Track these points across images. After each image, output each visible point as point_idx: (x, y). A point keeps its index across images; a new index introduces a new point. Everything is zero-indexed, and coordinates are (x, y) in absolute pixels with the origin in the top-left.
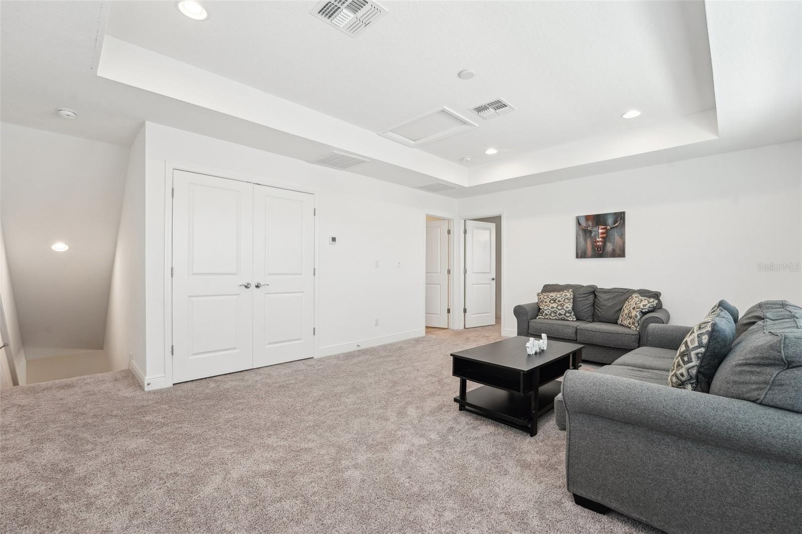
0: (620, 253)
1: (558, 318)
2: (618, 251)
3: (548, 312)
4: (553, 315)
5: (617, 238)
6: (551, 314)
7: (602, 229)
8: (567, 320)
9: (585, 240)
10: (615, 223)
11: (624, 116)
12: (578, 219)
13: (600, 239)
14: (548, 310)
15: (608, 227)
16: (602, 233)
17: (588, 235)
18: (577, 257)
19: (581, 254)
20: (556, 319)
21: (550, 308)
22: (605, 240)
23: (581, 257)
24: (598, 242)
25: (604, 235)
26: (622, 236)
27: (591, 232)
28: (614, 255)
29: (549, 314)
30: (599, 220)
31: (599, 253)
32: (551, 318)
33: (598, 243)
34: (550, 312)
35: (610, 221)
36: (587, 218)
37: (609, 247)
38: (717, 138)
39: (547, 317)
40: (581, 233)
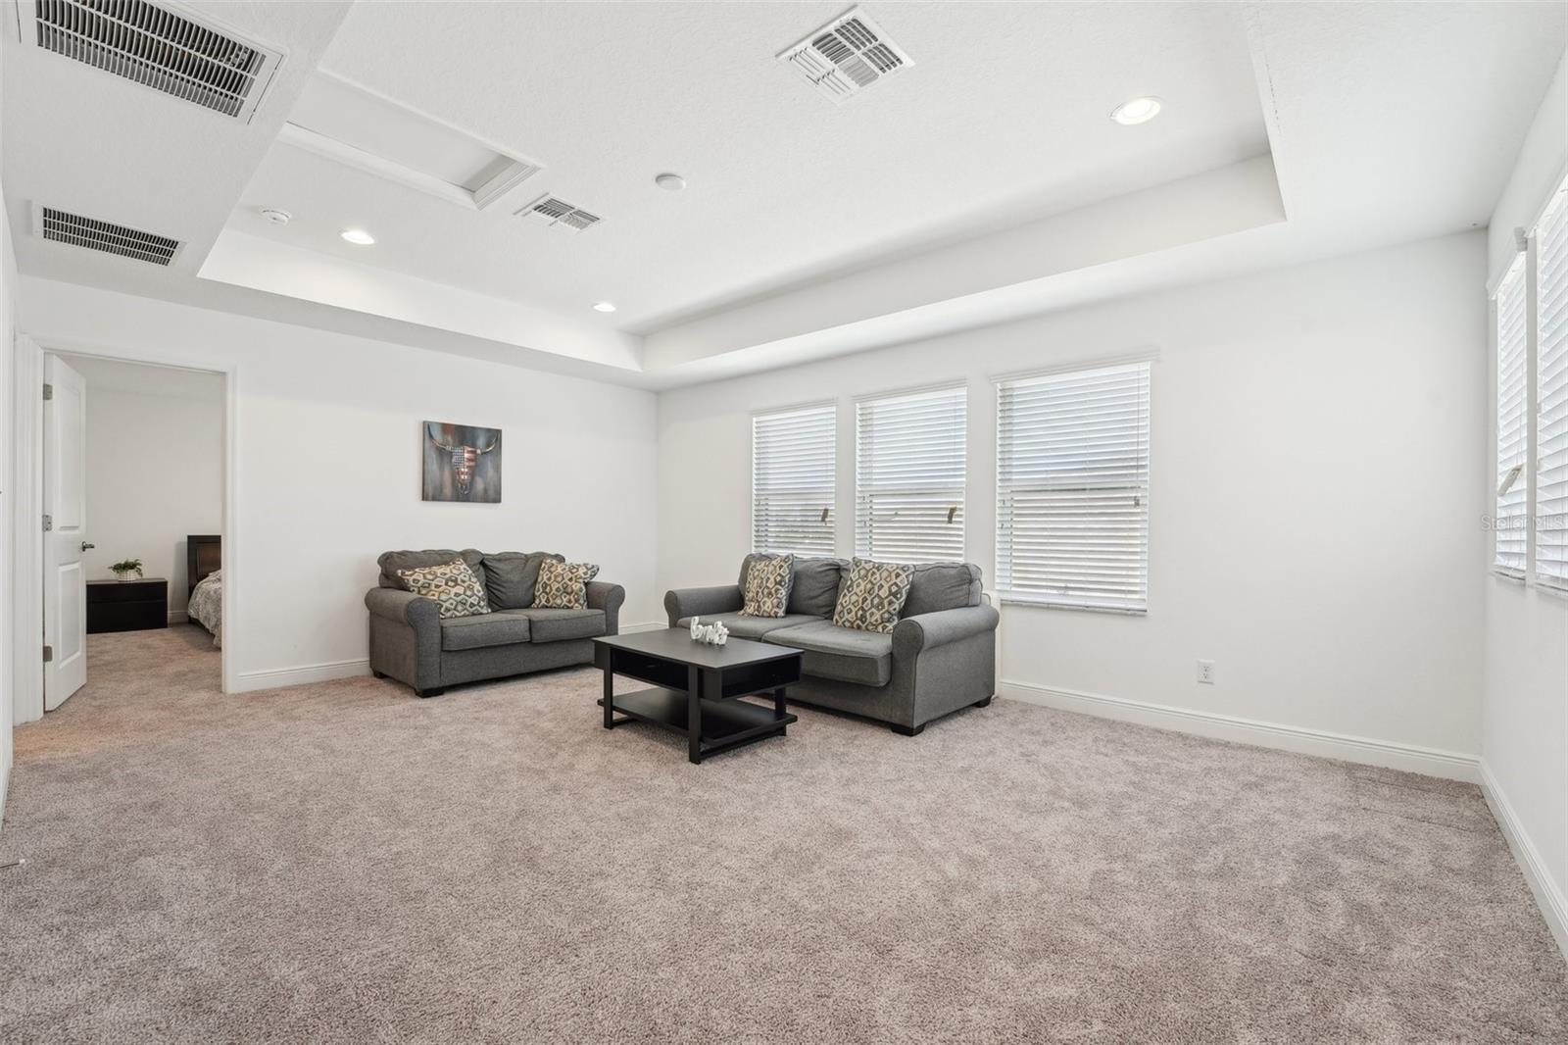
0: (493, 496)
1: (467, 613)
2: (491, 492)
3: (452, 604)
4: (460, 608)
5: (490, 472)
6: (456, 606)
7: (469, 452)
8: (481, 614)
9: (441, 469)
10: (488, 446)
11: (596, 307)
12: (427, 428)
13: (466, 470)
14: (451, 601)
15: (479, 451)
16: (469, 460)
17: (446, 459)
18: (425, 497)
19: (431, 493)
20: (464, 616)
21: (452, 596)
22: (473, 472)
23: (435, 499)
24: (463, 473)
25: (472, 464)
26: (498, 468)
27: (451, 454)
28: (486, 499)
29: (452, 607)
30: (463, 435)
31: (463, 494)
32: (458, 614)
33: (462, 477)
34: (455, 603)
35: (481, 441)
36: (446, 428)
37: (480, 485)
38: (640, 370)
39: (448, 614)
40: (433, 455)
